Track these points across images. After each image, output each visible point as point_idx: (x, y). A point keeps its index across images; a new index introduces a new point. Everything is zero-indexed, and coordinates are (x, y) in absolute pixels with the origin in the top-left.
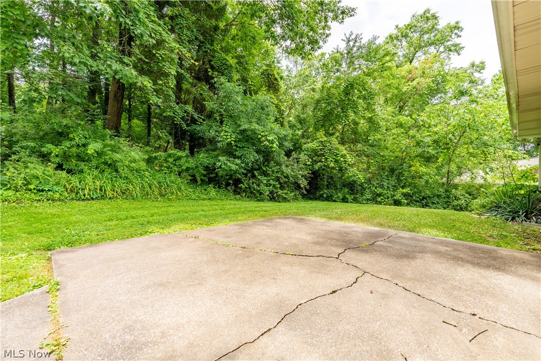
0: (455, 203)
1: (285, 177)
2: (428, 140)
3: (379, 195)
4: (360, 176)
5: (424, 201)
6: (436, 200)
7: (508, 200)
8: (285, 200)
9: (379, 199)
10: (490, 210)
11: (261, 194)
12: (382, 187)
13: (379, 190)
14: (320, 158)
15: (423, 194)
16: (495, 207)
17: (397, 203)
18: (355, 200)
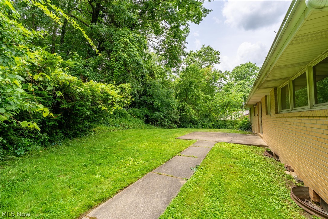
0: (228, 127)
1: (173, 119)
2: (218, 105)
3: (203, 125)
4: (197, 118)
5: (218, 127)
6: (222, 126)
7: (243, 125)
8: (174, 128)
9: (204, 127)
10: (239, 129)
11: (166, 126)
12: (204, 122)
13: (203, 123)
14: (183, 111)
15: (218, 124)
16: (240, 128)
17: (210, 128)
18: (195, 127)
